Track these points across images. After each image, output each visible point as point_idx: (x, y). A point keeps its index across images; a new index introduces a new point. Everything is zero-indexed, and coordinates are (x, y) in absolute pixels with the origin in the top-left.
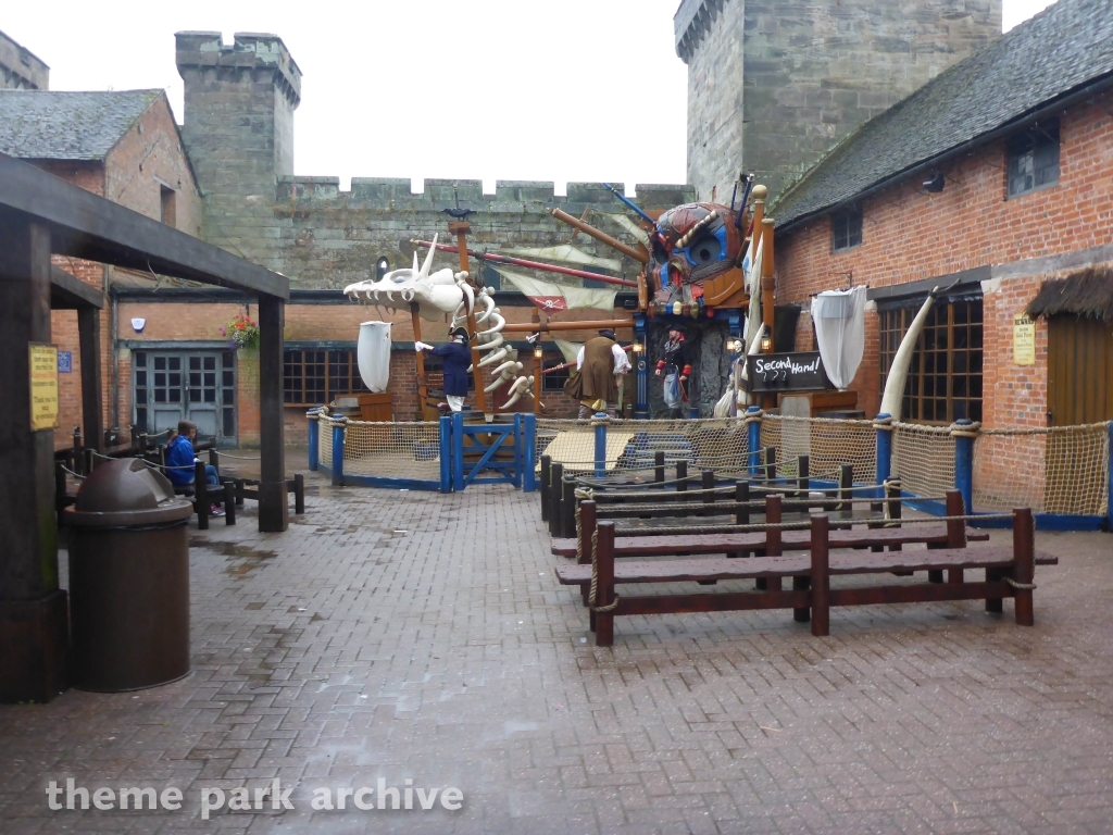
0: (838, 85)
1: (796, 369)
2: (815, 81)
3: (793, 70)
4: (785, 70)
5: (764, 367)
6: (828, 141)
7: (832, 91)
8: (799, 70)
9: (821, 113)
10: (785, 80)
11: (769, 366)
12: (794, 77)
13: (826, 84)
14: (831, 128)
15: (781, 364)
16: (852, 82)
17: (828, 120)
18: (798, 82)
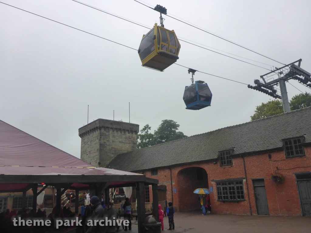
0: (114, 148)
1: (121, 197)
2: (110, 147)
3: (107, 145)
4: (106, 145)
5: (116, 197)
6: (113, 157)
7: (113, 149)
8: (108, 145)
9: (111, 153)
10: (106, 147)
11: (117, 196)
12: (107, 147)
13: (112, 148)
14: (113, 155)
15: (119, 196)
16: (116, 148)
17: (112, 154)
18: (108, 148)
